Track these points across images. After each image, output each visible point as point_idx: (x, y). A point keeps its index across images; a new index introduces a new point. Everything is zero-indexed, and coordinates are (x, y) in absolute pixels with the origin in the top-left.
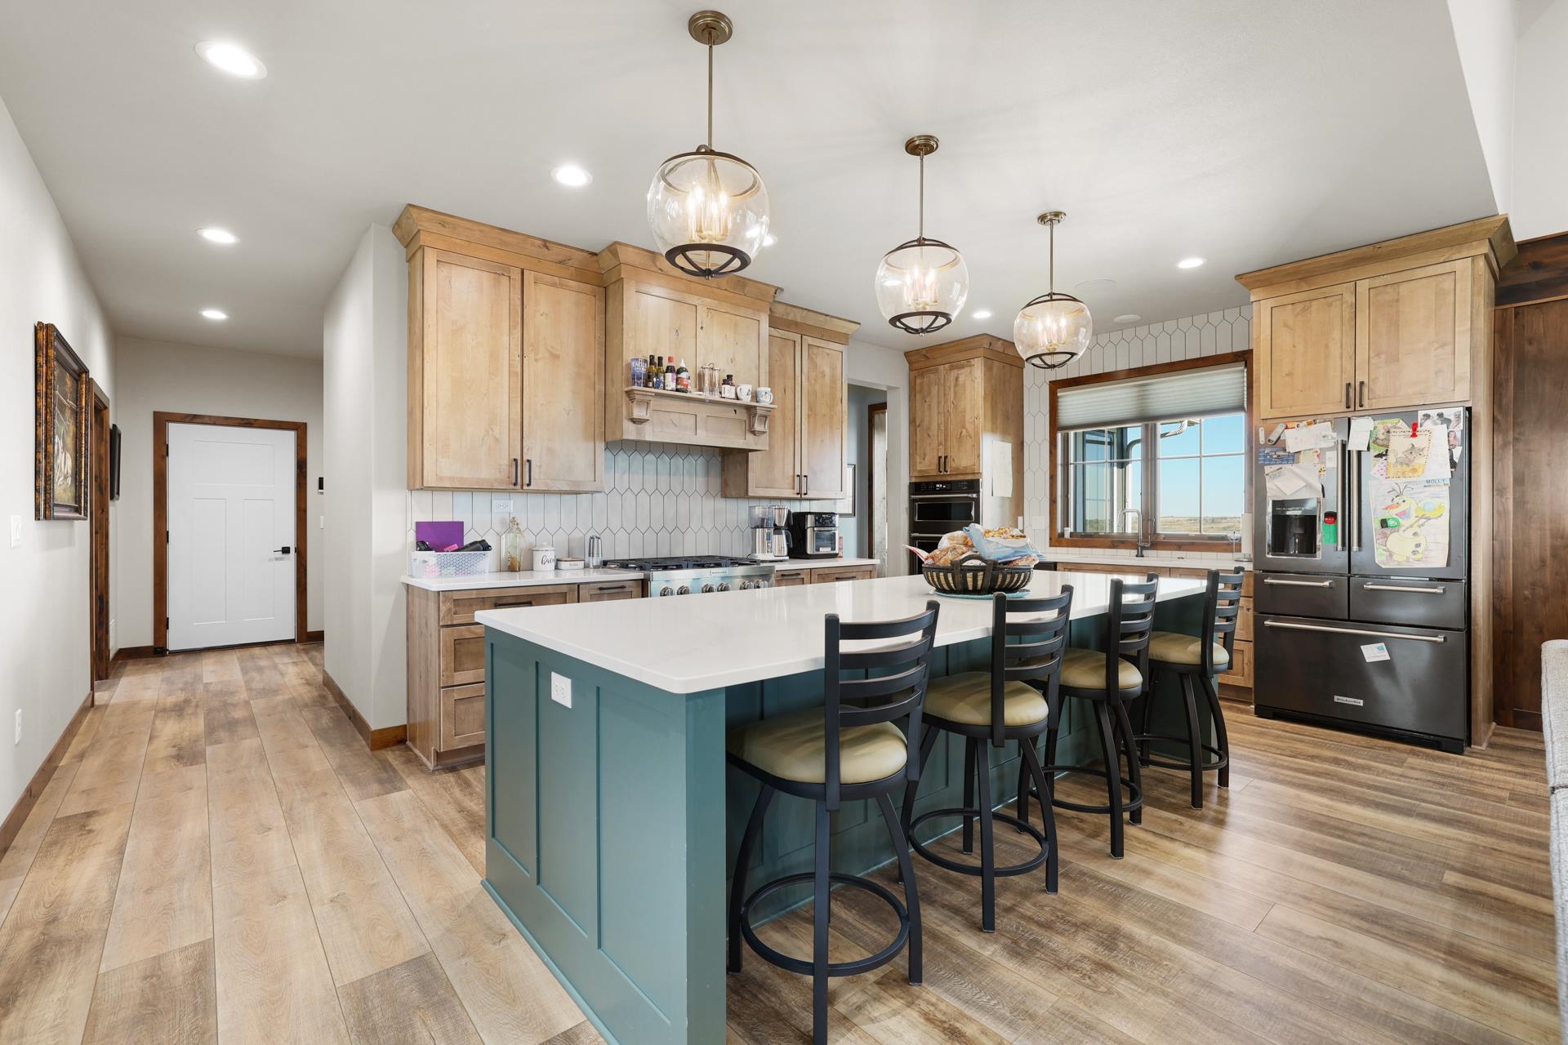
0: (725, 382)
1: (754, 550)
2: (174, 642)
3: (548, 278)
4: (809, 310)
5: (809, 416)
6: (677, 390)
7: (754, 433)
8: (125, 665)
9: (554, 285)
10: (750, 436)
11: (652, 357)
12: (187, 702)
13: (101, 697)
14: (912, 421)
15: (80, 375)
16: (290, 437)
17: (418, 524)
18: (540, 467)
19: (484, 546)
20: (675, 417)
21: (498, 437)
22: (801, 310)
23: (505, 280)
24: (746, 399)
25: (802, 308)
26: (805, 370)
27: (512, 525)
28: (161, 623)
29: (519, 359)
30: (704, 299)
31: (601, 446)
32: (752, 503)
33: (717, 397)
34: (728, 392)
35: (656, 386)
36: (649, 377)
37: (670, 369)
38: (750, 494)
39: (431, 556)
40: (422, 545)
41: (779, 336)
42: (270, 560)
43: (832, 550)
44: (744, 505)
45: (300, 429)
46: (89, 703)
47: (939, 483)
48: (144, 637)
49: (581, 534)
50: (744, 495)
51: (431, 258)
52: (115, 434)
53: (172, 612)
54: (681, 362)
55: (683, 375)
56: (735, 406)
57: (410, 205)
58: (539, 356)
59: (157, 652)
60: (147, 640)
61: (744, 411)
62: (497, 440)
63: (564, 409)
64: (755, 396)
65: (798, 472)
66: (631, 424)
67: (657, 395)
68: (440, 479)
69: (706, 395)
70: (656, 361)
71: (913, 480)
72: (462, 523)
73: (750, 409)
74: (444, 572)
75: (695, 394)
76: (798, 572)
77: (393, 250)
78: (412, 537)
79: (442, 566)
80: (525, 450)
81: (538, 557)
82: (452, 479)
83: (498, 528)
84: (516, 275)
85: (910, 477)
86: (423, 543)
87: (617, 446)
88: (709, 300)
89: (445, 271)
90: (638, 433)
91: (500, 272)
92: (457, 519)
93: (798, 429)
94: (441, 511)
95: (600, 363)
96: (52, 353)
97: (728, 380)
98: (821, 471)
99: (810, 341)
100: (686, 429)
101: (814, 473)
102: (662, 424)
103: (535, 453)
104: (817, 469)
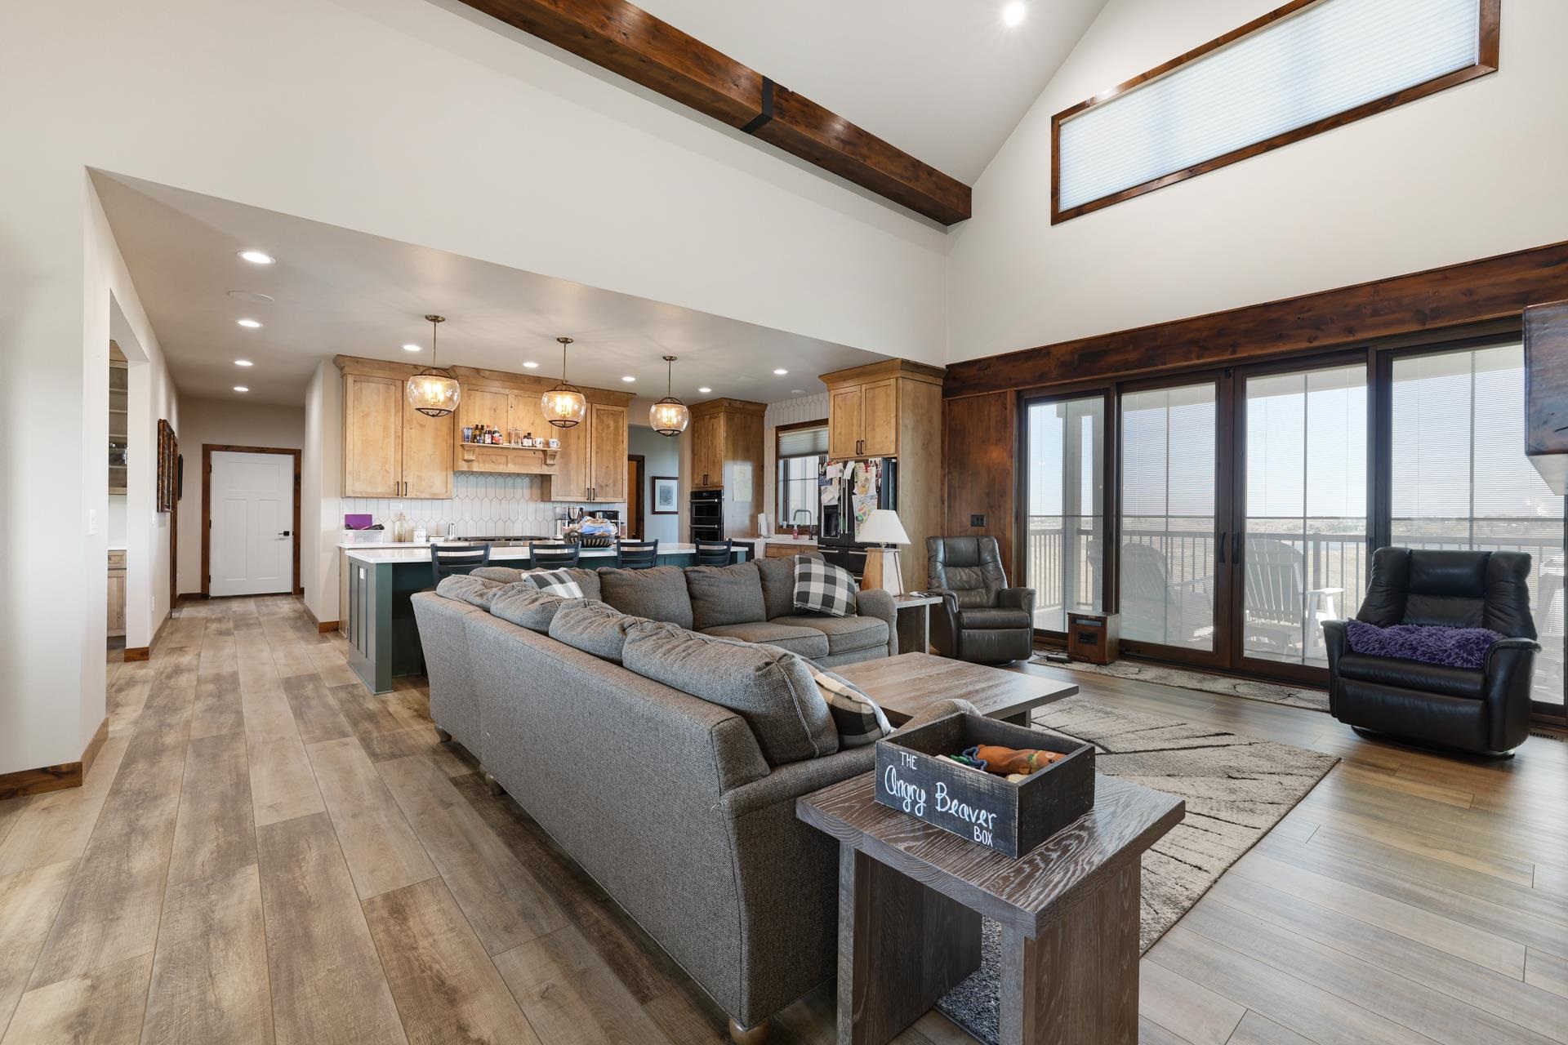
0: (525, 437)
1: (556, 533)
2: (214, 591)
4: (596, 389)
5: (597, 453)
6: (492, 443)
7: (547, 465)
8: (184, 604)
10: (544, 467)
11: (477, 426)
12: (224, 617)
13: (175, 615)
14: (693, 451)
15: (170, 435)
16: (290, 459)
17: (346, 516)
18: (412, 485)
19: (381, 527)
20: (493, 458)
23: (393, 388)
24: (540, 447)
26: (594, 425)
27: (401, 517)
28: (206, 578)
29: (400, 429)
30: (513, 391)
31: (450, 473)
32: (555, 505)
33: (520, 446)
34: (527, 443)
35: (478, 442)
36: (475, 437)
37: (489, 432)
38: (552, 500)
39: (351, 532)
40: (348, 527)
42: (276, 540)
44: (549, 506)
45: (297, 455)
46: (169, 617)
47: (705, 492)
48: (196, 588)
49: (443, 523)
50: (549, 500)
51: (350, 380)
52: (180, 460)
53: (213, 572)
54: (496, 427)
55: (496, 435)
56: (533, 449)
57: (338, 355)
58: (413, 426)
59: (203, 597)
60: (197, 589)
61: (541, 453)
62: (387, 471)
64: (547, 444)
65: (588, 486)
66: (464, 462)
67: (479, 446)
68: (355, 492)
69: (513, 445)
70: (480, 427)
71: (694, 490)
72: (371, 516)
73: (544, 452)
74: (357, 540)
75: (506, 445)
77: (334, 373)
78: (343, 522)
79: (356, 537)
80: (403, 477)
81: (416, 534)
82: (361, 493)
83: (393, 518)
84: (399, 383)
85: (692, 488)
86: (348, 525)
87: (458, 473)
88: (516, 391)
89: (358, 386)
90: (469, 467)
91: (390, 383)
92: (368, 513)
93: (588, 461)
94: (360, 509)
95: (450, 428)
96: (165, 433)
97: (528, 436)
98: (607, 486)
99: (598, 406)
100: (500, 464)
101: (601, 487)
102: (484, 462)
103: (410, 479)
104: (604, 484)
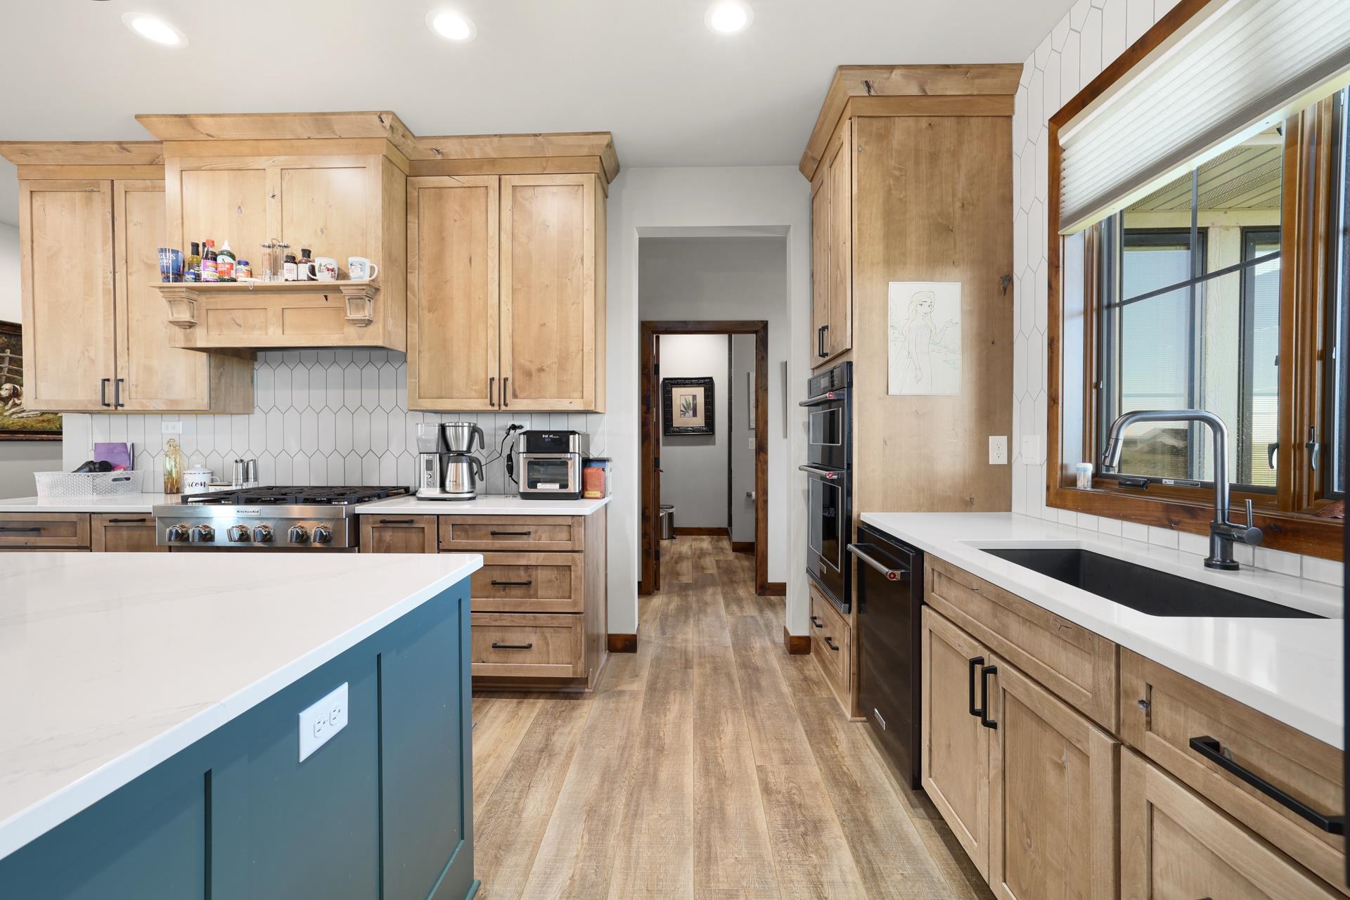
3: (140, 184)
4: (501, 136)
5: (514, 291)
6: (220, 280)
7: (352, 323)
9: (145, 190)
10: (350, 329)
17: (96, 445)
18: (137, 386)
20: (238, 315)
21: (94, 358)
22: (486, 140)
23: (97, 196)
25: (488, 136)
30: (275, 158)
34: (299, 272)
35: (191, 279)
37: (209, 255)
41: (459, 184)
43: (562, 487)
54: (223, 244)
58: (133, 270)
61: (339, 295)
62: (92, 361)
63: (163, 323)
65: (492, 372)
68: (38, 402)
71: (811, 375)
73: (339, 290)
76: (411, 518)
80: (119, 370)
82: (48, 401)
84: (106, 187)
85: (810, 370)
89: (38, 200)
90: (188, 340)
91: (90, 189)
97: (303, 257)
98: (541, 370)
99: (516, 180)
100: (253, 327)
101: (529, 374)
102: (220, 325)
103: (131, 372)
104: (533, 368)
